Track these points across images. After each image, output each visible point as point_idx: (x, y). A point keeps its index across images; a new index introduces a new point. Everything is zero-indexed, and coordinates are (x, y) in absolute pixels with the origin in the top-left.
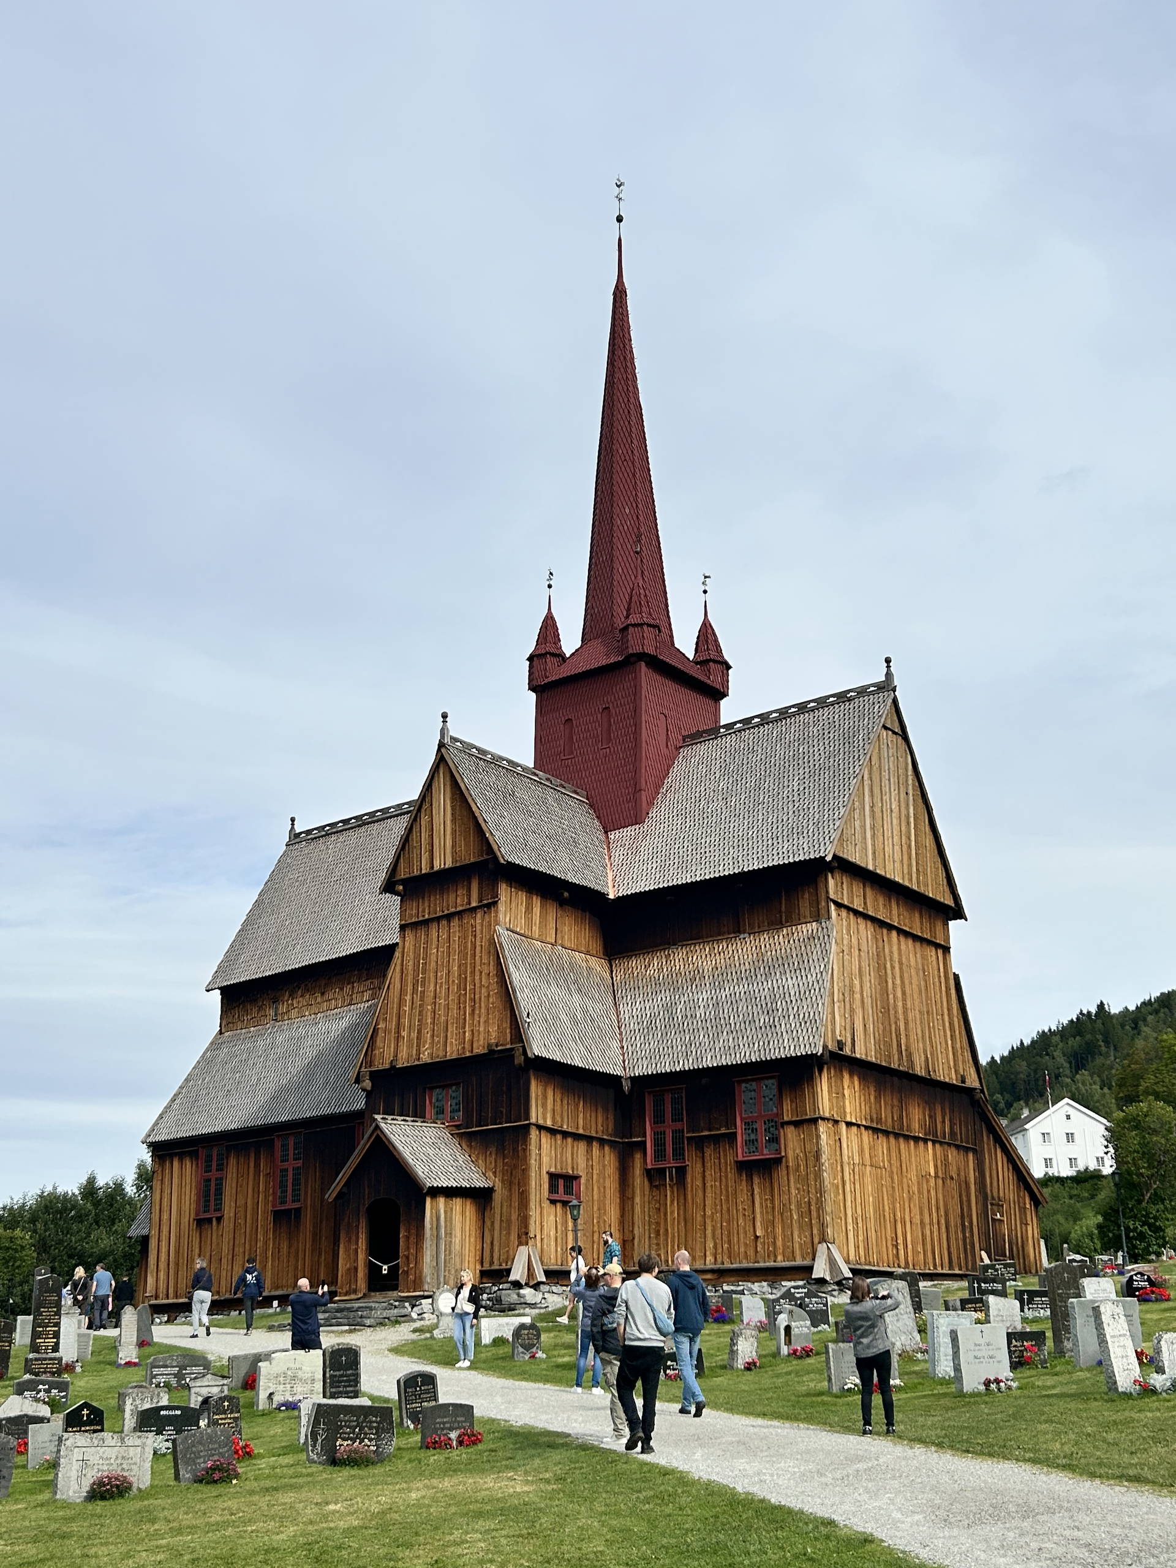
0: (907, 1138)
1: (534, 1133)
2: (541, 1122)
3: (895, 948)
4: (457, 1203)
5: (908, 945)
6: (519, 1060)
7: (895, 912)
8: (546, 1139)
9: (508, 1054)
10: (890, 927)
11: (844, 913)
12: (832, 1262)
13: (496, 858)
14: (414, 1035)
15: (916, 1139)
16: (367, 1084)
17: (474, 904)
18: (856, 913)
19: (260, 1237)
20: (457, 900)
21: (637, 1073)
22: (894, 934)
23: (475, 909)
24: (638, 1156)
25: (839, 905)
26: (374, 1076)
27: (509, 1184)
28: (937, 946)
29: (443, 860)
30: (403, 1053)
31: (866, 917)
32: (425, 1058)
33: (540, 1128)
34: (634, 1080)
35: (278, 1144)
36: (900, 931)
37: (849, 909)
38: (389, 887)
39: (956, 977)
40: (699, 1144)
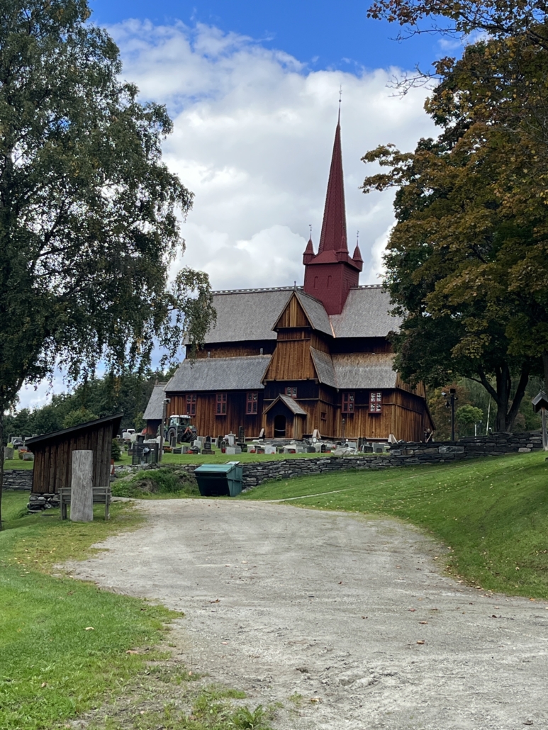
0: (408, 410)
1: (318, 403)
2: (320, 399)
6: (317, 383)
8: (321, 404)
9: (313, 381)
12: (392, 438)
13: (311, 327)
14: (282, 372)
15: (410, 411)
16: (265, 384)
17: (303, 338)
19: (211, 422)
20: (296, 337)
21: (342, 387)
23: (303, 340)
24: (339, 410)
26: (267, 382)
27: (312, 414)
29: (293, 324)
30: (278, 377)
32: (286, 379)
33: (321, 401)
34: (340, 389)
35: (217, 396)
38: (275, 330)
40: (357, 409)
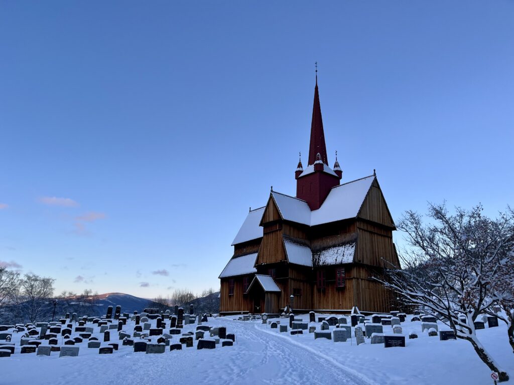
1: (289, 280)
2: (291, 277)
3: (376, 238)
4: (273, 295)
5: (380, 238)
6: (286, 264)
7: (376, 230)
8: (292, 282)
9: (284, 262)
10: (374, 233)
11: (361, 231)
12: (356, 311)
13: (281, 219)
14: (266, 257)
18: (365, 230)
20: (274, 228)
22: (376, 235)
23: (278, 230)
24: (315, 286)
25: (360, 229)
27: (284, 291)
28: (388, 237)
30: (264, 261)
31: (367, 231)
32: (268, 263)
33: (291, 279)
34: (314, 268)
35: (244, 280)
36: (377, 234)
37: (363, 230)
38: (261, 225)
39: (394, 244)
40: (327, 284)
